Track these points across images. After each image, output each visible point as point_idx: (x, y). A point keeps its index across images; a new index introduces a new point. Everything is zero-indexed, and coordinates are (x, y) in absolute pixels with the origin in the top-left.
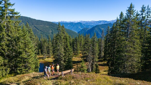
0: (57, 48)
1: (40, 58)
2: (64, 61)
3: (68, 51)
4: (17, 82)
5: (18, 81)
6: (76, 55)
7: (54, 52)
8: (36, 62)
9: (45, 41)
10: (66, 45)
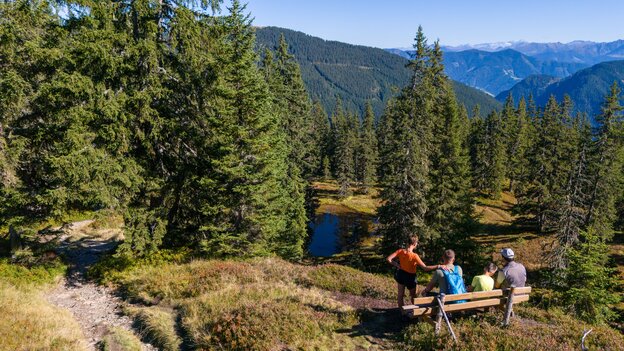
0: (399, 154)
1: (326, 191)
2: (430, 219)
3: (451, 171)
4: (181, 302)
5: (187, 294)
6: (486, 197)
7: (382, 171)
8: (289, 206)
9: (349, 125)
10: (445, 141)
